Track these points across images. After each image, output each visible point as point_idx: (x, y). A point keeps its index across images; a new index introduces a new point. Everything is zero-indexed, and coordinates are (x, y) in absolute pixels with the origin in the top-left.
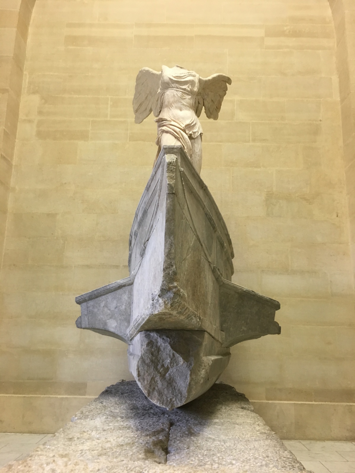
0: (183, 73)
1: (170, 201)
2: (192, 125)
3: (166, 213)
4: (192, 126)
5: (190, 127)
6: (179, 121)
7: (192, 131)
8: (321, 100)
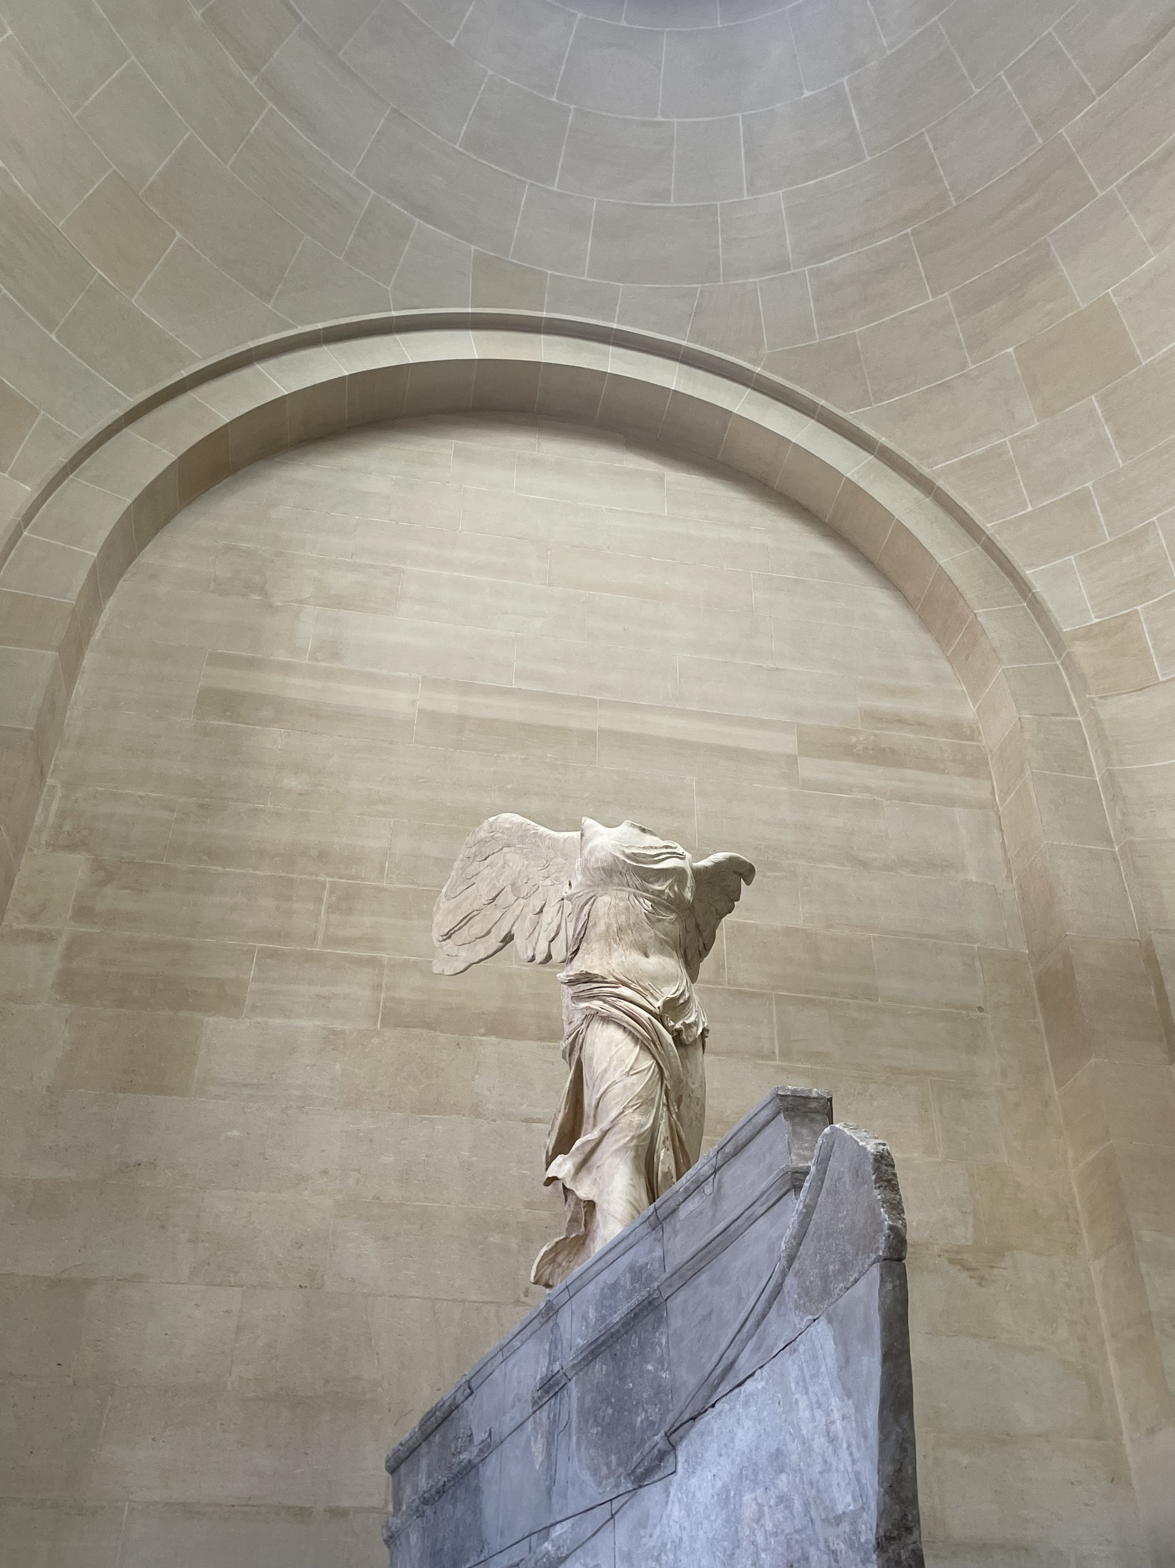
0: (651, 847)
1: (894, 1287)
2: (681, 1001)
3: (883, 1330)
4: (682, 1004)
5: (675, 1008)
6: (640, 986)
7: (681, 1022)
8: (976, 946)
